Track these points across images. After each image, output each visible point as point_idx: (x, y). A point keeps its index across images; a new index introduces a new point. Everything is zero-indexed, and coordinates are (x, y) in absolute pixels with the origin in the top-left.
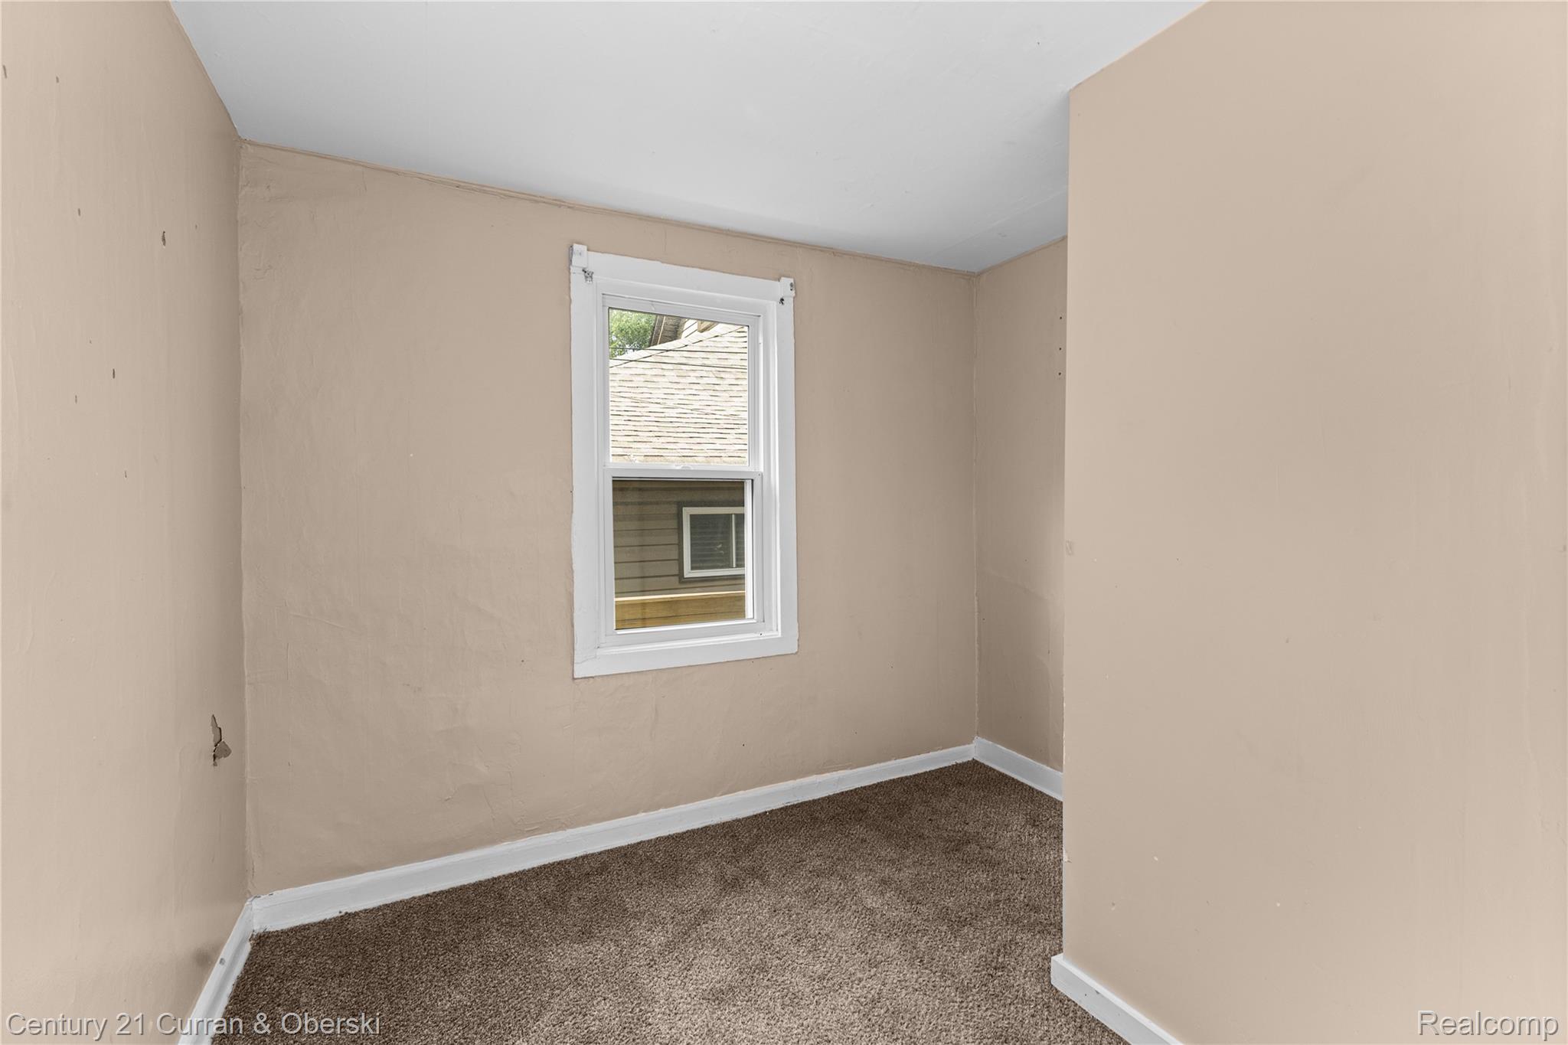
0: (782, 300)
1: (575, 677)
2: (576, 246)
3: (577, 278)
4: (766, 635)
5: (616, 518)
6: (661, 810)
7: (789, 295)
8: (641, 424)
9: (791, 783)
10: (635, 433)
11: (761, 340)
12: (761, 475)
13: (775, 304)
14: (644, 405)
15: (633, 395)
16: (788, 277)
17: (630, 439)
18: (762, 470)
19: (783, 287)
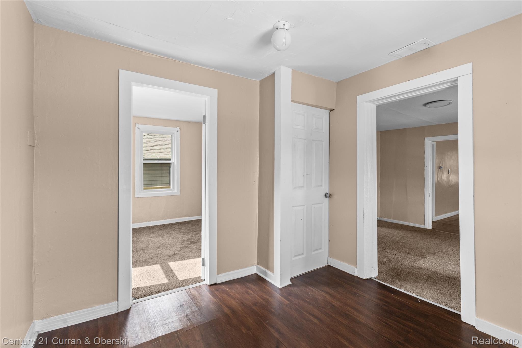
0: (177, 131)
1: (135, 197)
2: (136, 124)
3: (137, 129)
4: (173, 191)
5: (144, 170)
6: (152, 222)
7: (179, 130)
8: (162, 148)
9: (178, 218)
10: (160, 150)
11: (174, 138)
12: (173, 163)
13: (176, 132)
14: (164, 142)
15: (162, 140)
16: (179, 127)
17: (158, 152)
18: (174, 161)
19: (177, 129)
